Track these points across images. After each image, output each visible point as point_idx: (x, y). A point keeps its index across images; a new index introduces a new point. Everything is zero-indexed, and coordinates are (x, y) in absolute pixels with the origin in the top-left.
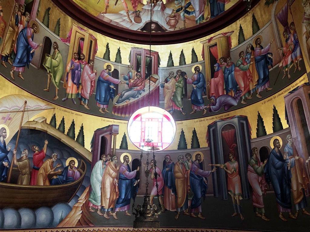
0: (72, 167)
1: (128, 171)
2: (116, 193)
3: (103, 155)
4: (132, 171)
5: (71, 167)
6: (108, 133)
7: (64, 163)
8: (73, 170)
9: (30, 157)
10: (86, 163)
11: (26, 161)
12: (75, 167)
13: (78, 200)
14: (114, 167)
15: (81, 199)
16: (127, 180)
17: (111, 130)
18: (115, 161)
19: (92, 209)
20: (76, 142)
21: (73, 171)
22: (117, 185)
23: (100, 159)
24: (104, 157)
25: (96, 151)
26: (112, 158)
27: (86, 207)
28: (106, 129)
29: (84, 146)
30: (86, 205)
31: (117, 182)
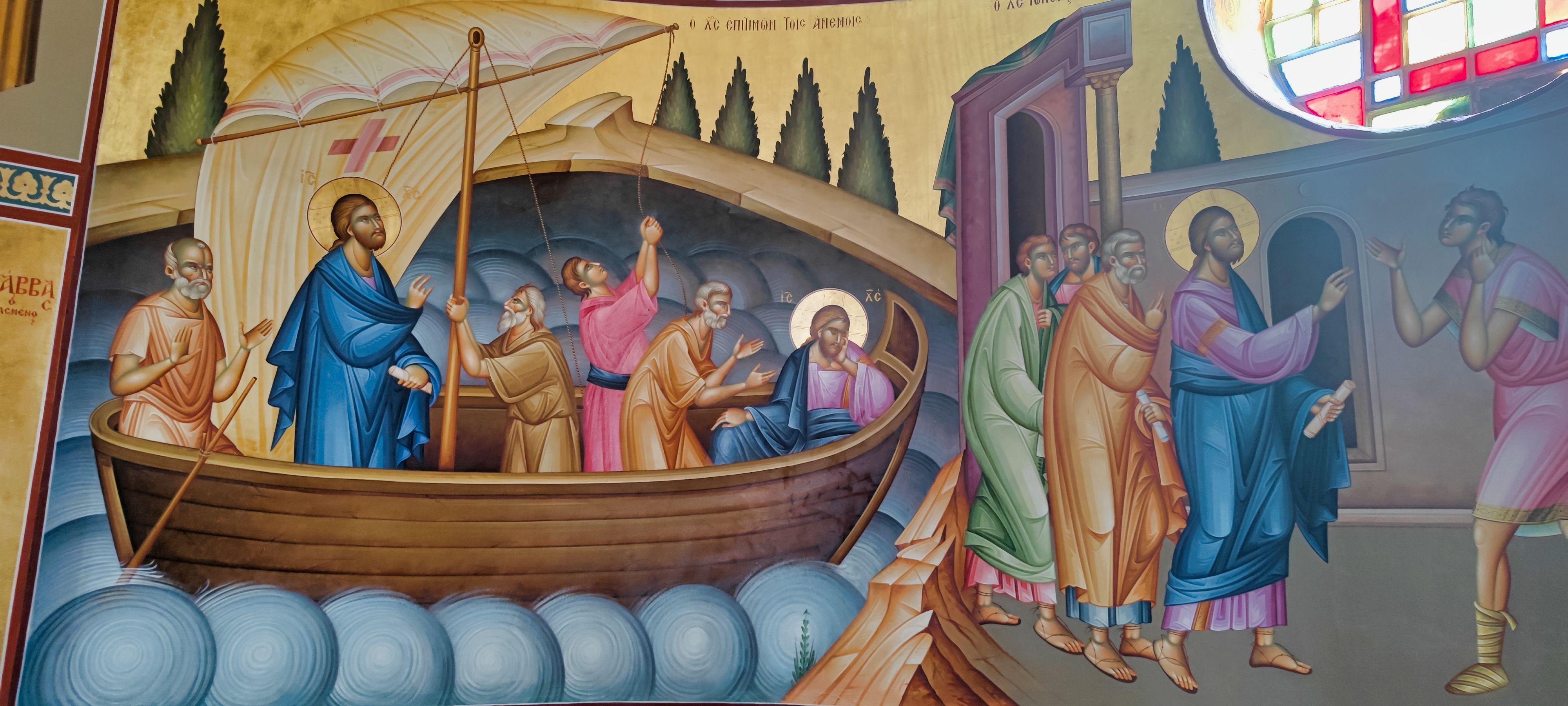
0: (833, 350)
1: (1236, 324)
2: (1163, 493)
3: (1033, 240)
4: (1276, 322)
5: (824, 351)
6: (1055, 78)
7: (777, 332)
8: (840, 363)
9: (561, 322)
10: (919, 311)
11: (539, 346)
12: (851, 344)
13: (899, 548)
14: (1122, 310)
15: (913, 543)
16: (1240, 399)
17: (1073, 56)
18: (1127, 266)
19: (994, 603)
20: (841, 193)
21: (844, 369)
22: (1161, 433)
23: (1016, 270)
24: (1040, 249)
25: (979, 221)
26: (1099, 247)
27: (954, 590)
28: (1031, 58)
29: (894, 207)
30: (952, 576)
31: (1158, 413)
